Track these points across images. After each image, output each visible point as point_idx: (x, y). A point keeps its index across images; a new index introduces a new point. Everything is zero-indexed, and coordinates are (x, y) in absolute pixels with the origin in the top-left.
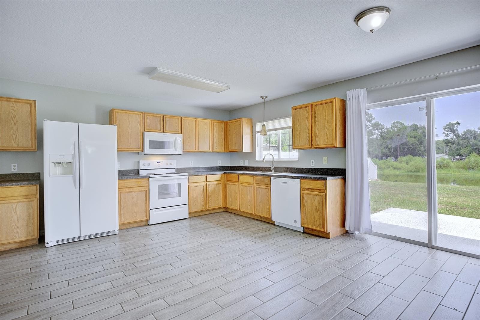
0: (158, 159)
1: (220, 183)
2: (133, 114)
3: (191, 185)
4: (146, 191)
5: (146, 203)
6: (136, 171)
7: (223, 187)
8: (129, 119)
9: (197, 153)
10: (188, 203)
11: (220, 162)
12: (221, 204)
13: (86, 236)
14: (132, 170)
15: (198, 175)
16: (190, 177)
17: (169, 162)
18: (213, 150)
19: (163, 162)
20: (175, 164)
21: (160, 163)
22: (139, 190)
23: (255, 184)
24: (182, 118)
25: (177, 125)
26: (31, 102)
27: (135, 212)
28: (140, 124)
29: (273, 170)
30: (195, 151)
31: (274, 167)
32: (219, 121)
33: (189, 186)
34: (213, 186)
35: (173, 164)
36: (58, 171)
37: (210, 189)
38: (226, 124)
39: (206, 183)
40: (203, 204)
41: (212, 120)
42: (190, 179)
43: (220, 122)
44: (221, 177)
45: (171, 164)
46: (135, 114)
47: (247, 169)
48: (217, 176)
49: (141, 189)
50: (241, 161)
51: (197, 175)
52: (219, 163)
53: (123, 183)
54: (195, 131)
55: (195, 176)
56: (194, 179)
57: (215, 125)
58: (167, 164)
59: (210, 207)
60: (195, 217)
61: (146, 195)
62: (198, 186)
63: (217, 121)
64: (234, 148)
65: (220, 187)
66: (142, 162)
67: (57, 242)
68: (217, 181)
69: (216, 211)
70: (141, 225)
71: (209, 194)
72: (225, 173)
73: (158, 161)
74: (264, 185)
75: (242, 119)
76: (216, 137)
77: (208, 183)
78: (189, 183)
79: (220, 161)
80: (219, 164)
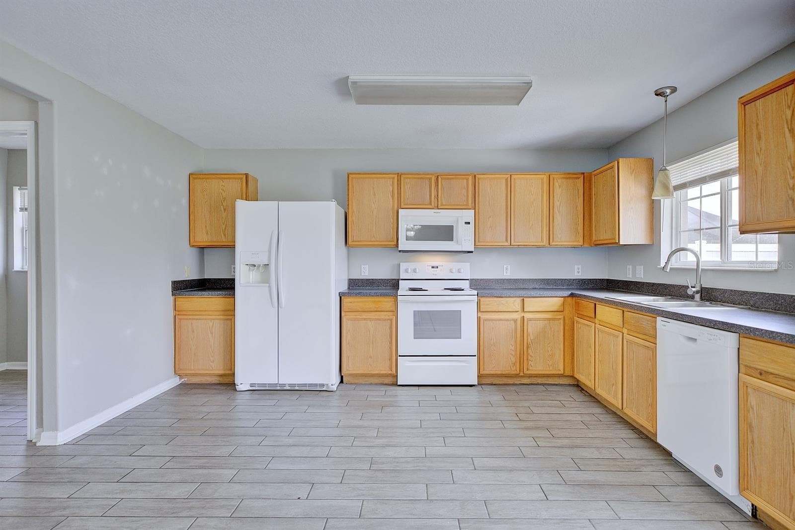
0: (436, 260)
1: (559, 317)
2: (382, 178)
3: (484, 316)
4: (391, 320)
5: (391, 343)
6: (394, 281)
7: (567, 328)
8: (373, 188)
9: (510, 248)
10: (476, 354)
11: (578, 269)
12: (559, 367)
13: (290, 385)
14: (388, 280)
15: (502, 297)
16: (482, 299)
17: (455, 266)
18: (551, 240)
19: (445, 267)
20: (466, 270)
21: (437, 267)
22: (379, 317)
23: (625, 331)
24: (477, 176)
25: (464, 192)
26: (240, 176)
27: (371, 357)
28: (393, 197)
29: (698, 297)
30: (507, 244)
31: (702, 288)
32: (569, 174)
33: (479, 319)
34: (540, 324)
35: (462, 271)
36: (251, 277)
37: (532, 329)
38: (588, 180)
39: (523, 314)
40: (513, 360)
41: (549, 173)
42: (481, 303)
43: (571, 176)
44: (563, 304)
45: (459, 271)
46: (384, 178)
47: (639, 288)
48: (552, 302)
49: (383, 315)
50: (628, 267)
51: (500, 297)
52: (576, 271)
53: (351, 302)
54: (507, 202)
55: (495, 299)
56: (490, 303)
57: (556, 184)
58: (451, 271)
59: (531, 368)
60: (495, 385)
61: (391, 328)
62: (501, 320)
63: (565, 174)
64: (603, 235)
65: (559, 327)
66: (403, 266)
67: (252, 385)
68: (552, 313)
69: (551, 381)
70: (384, 383)
71: (529, 340)
72: (572, 295)
73: (435, 264)
74: (644, 337)
75: (618, 163)
76: (559, 212)
77: (527, 316)
78: (479, 310)
79: (580, 266)
80: (576, 274)
